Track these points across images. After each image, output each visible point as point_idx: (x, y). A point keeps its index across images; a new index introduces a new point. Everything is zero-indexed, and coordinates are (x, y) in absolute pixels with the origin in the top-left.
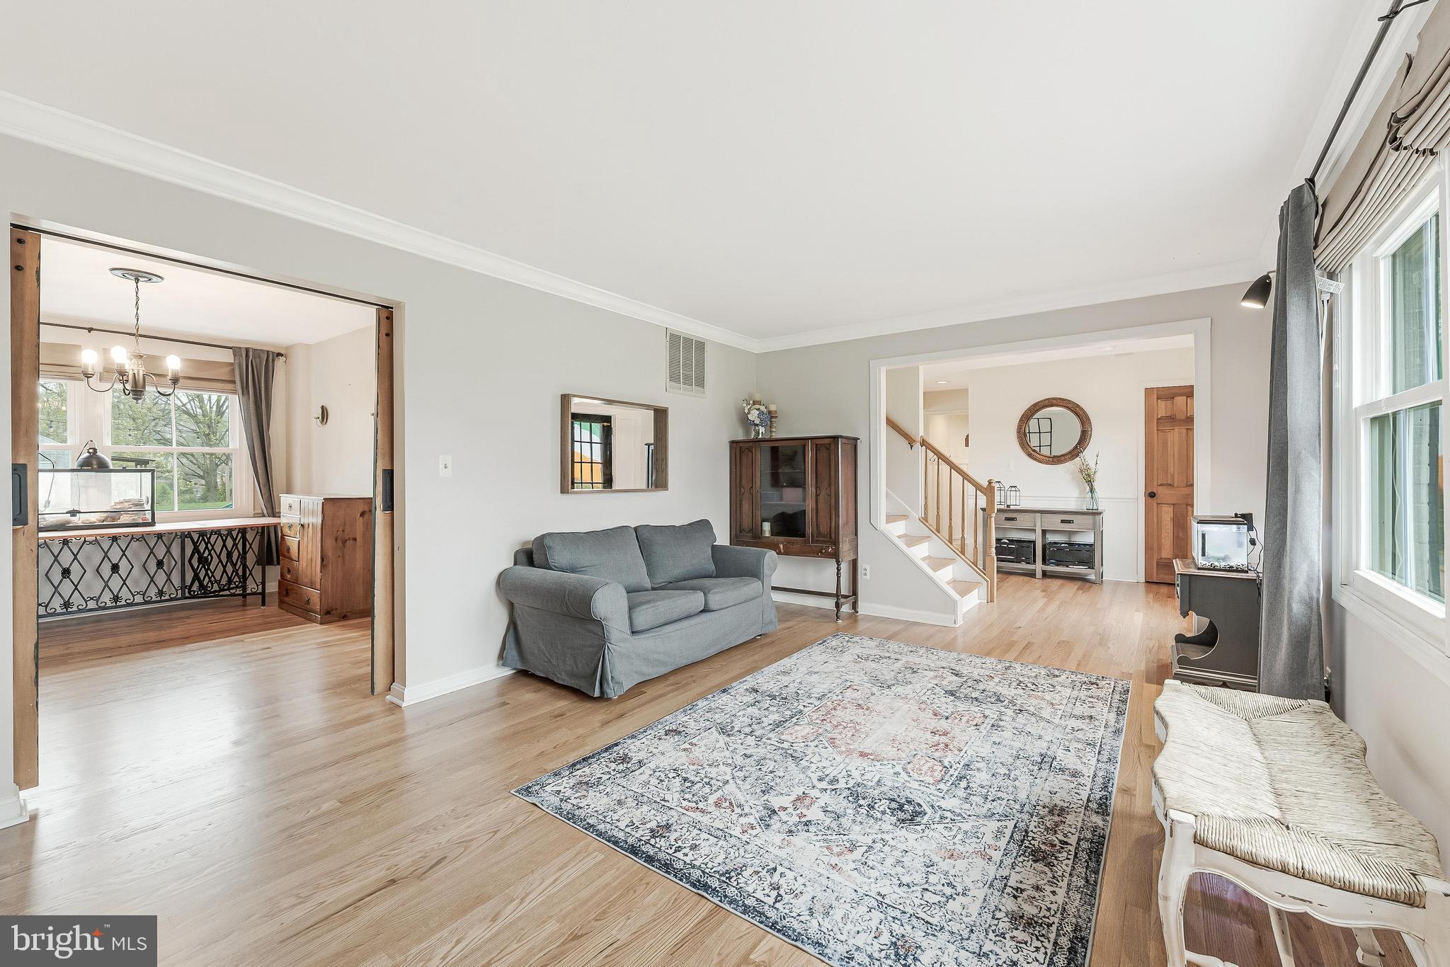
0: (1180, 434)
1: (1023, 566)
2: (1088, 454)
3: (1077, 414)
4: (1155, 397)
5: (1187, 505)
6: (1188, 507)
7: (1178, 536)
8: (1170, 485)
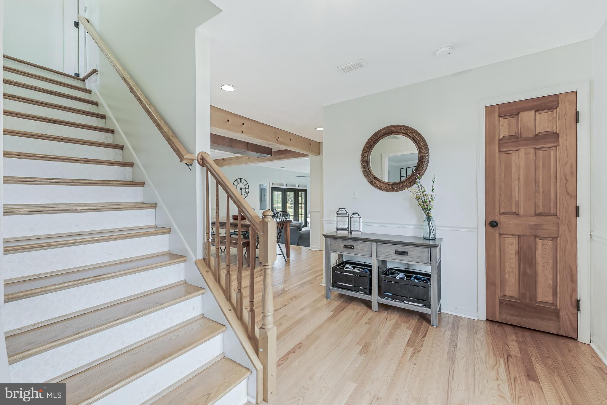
0: (526, 154)
1: (360, 295)
2: (425, 181)
3: (414, 140)
4: (497, 115)
5: (536, 237)
6: (538, 240)
7: (525, 273)
8: (514, 213)
